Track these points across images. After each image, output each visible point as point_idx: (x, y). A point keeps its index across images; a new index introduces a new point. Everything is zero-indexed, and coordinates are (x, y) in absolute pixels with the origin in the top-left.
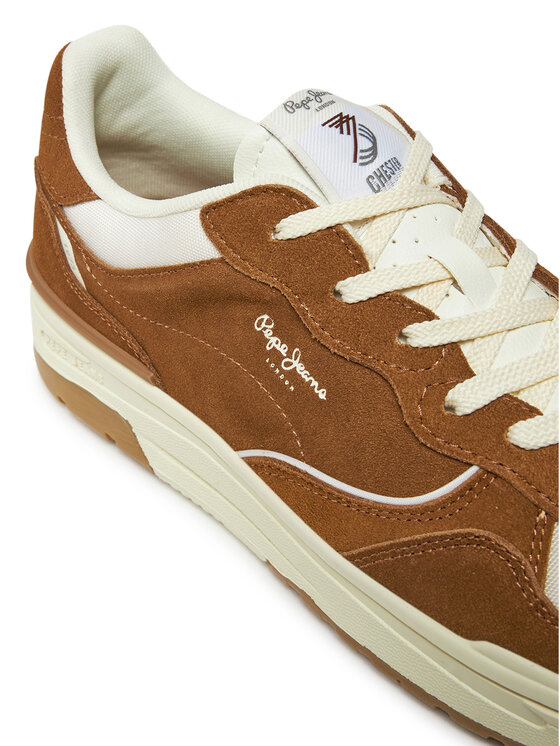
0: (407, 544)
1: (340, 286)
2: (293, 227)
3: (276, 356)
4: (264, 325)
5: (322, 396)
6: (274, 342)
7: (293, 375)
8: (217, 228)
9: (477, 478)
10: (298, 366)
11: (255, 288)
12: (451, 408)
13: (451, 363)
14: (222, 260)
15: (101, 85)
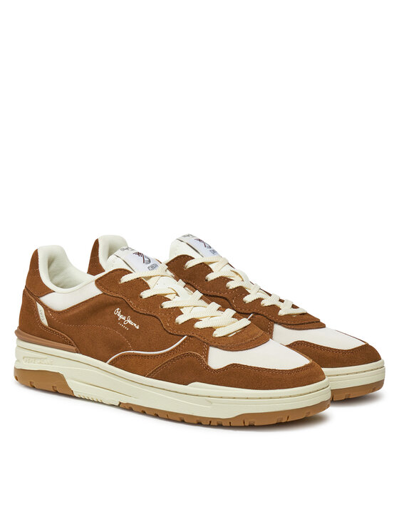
0: (167, 362)
1: (142, 294)
2: (125, 279)
3: (122, 321)
4: (118, 312)
5: (138, 328)
6: (121, 317)
7: (128, 325)
8: (101, 285)
9: (186, 339)
10: (129, 321)
11: (114, 299)
12: (178, 323)
13: (177, 311)
14: (104, 294)
15: (50, 262)
